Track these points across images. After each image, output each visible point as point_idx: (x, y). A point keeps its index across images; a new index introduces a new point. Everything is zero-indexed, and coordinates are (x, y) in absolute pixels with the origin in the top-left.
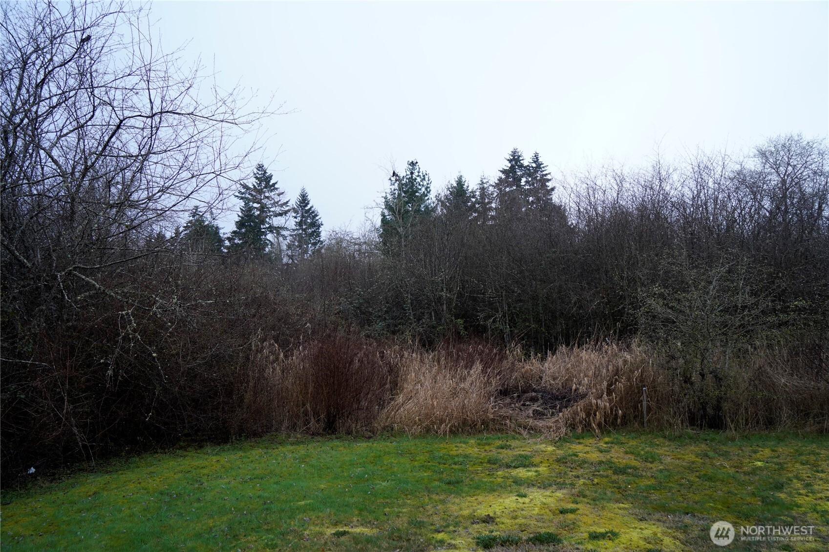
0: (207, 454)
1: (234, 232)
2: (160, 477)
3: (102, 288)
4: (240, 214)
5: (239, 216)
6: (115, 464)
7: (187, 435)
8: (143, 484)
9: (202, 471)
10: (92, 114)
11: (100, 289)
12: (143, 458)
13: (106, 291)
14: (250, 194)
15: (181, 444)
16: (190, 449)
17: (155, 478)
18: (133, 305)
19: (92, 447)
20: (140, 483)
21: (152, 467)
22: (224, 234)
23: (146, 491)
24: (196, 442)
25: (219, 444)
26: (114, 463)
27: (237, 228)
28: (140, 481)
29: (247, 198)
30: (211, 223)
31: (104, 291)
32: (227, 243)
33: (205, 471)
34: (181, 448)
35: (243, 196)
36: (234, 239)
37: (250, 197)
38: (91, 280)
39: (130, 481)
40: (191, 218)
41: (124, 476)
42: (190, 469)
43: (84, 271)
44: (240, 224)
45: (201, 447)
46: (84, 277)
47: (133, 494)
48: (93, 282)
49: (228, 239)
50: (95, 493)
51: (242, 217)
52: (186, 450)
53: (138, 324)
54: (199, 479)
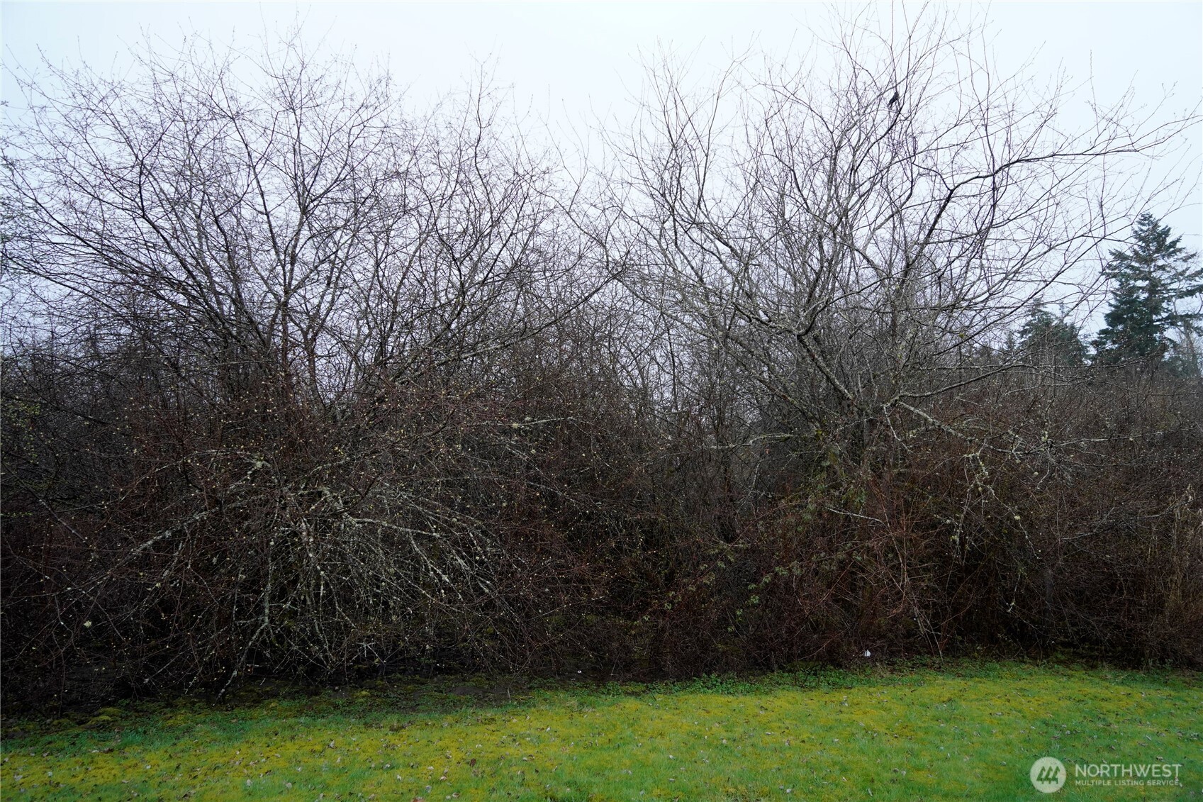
0: (1105, 679)
1: (1103, 332)
2: (1037, 698)
3: (938, 423)
4: (1113, 302)
5: (1110, 305)
6: (967, 667)
7: (1064, 644)
8: (1013, 703)
9: (1103, 704)
10: (909, 192)
11: (933, 424)
12: (1004, 666)
13: (942, 427)
14: (1129, 266)
15: (1059, 656)
16: (1074, 666)
17: (1029, 699)
18: (980, 446)
19: (938, 637)
20: (1009, 701)
21: (1022, 682)
22: (1086, 336)
23: (1020, 715)
24: (1083, 658)
25: (1124, 668)
26: (965, 665)
27: (1109, 325)
28: (1008, 697)
29: (1123, 275)
30: (1062, 321)
31: (939, 426)
32: (1092, 351)
33: (1110, 706)
34: (1060, 662)
35: (1117, 271)
36: (1105, 343)
37: (1129, 271)
38: (921, 413)
39: (994, 695)
40: (1030, 318)
41: (984, 685)
42: (1082, 698)
43: (913, 400)
44: (1113, 318)
45: (1093, 667)
46: (912, 409)
47: (1003, 714)
48: (925, 415)
49: (1095, 343)
50: (950, 700)
51: (1115, 307)
52: (1068, 667)
53: (991, 473)
54: (1102, 716)
